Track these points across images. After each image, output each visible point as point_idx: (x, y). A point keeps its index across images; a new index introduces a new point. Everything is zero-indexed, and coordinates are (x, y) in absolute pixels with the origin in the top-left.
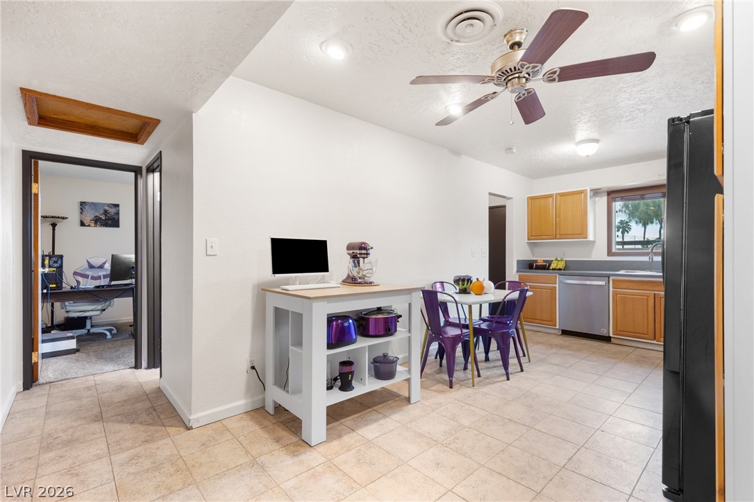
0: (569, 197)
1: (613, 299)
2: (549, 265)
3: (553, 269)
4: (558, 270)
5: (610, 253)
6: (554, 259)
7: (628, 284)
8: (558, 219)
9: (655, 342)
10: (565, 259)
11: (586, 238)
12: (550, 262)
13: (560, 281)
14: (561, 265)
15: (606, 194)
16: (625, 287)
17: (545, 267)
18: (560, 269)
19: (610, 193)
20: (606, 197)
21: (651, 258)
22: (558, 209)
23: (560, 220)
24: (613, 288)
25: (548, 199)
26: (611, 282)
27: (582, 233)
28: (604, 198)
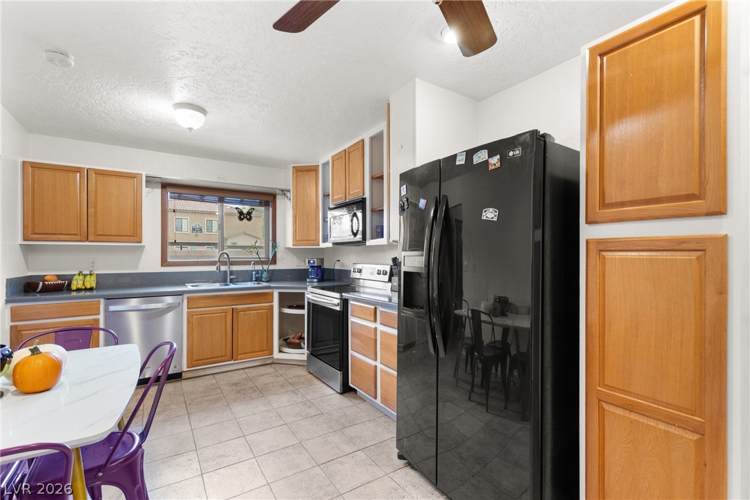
0: (114, 179)
1: (188, 322)
2: (69, 284)
3: (78, 290)
4: (86, 289)
5: (164, 262)
6: (77, 272)
7: (206, 301)
8: (91, 210)
9: (232, 362)
10: (96, 272)
11: (141, 242)
12: (70, 278)
13: (106, 310)
14: (91, 282)
15: (160, 187)
16: (202, 305)
17: (61, 287)
18: (91, 289)
19: (165, 186)
20: (160, 190)
21: (218, 268)
22: (92, 195)
23: (96, 212)
24: (188, 308)
25: (71, 175)
26: (185, 301)
27: (135, 234)
28: (158, 192)
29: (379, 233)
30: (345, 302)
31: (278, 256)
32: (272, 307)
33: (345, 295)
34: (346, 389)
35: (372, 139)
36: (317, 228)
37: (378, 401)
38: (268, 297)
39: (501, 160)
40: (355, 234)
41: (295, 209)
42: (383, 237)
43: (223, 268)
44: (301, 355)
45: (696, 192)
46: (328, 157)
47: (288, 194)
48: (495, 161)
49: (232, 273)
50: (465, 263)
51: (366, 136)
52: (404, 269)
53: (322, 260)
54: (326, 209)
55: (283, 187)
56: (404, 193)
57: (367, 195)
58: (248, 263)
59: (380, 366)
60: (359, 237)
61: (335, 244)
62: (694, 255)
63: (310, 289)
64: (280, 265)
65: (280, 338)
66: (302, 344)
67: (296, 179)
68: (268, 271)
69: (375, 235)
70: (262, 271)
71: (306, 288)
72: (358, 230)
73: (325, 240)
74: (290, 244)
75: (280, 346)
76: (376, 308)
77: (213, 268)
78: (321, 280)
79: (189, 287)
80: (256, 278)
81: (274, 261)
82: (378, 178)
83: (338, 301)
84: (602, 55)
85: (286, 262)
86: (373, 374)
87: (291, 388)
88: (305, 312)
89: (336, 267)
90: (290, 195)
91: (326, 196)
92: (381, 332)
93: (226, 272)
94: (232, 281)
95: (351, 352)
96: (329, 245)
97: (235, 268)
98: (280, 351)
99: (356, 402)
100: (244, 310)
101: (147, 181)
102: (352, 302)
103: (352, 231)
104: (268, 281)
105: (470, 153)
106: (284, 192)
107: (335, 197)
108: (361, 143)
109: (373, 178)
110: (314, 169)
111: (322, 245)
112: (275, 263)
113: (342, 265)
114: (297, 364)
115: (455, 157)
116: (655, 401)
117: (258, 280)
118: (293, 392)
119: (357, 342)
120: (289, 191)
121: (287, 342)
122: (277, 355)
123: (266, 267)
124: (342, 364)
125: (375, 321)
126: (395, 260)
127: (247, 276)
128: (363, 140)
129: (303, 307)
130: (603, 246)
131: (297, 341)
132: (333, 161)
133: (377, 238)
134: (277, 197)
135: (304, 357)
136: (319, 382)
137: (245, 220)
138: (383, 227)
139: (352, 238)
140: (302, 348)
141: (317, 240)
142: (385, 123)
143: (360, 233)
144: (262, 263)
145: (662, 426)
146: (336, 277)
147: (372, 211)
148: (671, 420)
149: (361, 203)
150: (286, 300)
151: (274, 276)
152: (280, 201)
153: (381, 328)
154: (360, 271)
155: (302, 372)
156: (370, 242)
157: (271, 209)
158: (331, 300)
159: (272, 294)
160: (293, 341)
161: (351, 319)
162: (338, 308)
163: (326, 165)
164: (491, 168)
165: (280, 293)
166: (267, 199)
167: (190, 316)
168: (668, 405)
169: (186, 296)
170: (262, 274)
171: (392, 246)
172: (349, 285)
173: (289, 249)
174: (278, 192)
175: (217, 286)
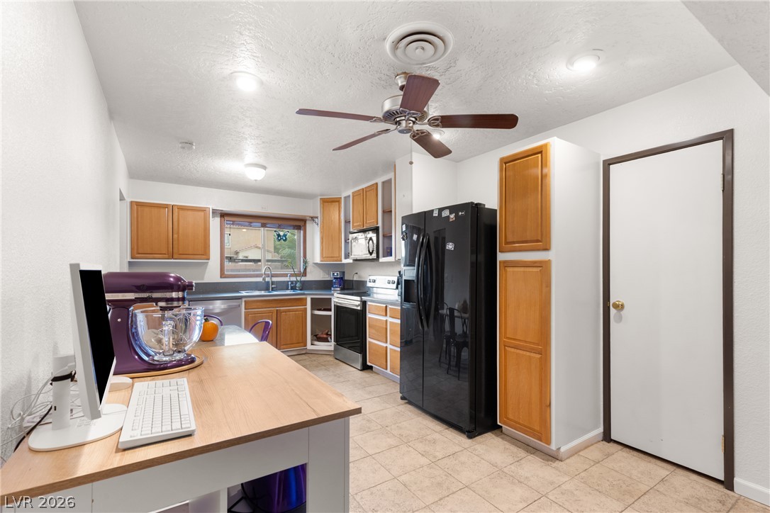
0: (190, 213)
1: (246, 319)
5: (222, 275)
7: (258, 304)
8: (175, 236)
11: (209, 259)
15: (220, 216)
16: (255, 307)
19: (223, 215)
20: (219, 219)
21: (264, 279)
22: (175, 224)
23: (178, 236)
24: (245, 309)
25: (162, 210)
26: (243, 303)
27: (205, 254)
28: (218, 219)
29: (389, 253)
30: (364, 303)
31: (308, 270)
32: (306, 309)
33: (364, 298)
34: (366, 367)
35: (383, 183)
36: (340, 248)
37: (388, 371)
38: (303, 301)
39: (455, 216)
40: (371, 254)
41: (322, 232)
42: (391, 255)
43: (267, 279)
44: (330, 346)
45: (540, 239)
46: (349, 192)
47: (316, 220)
48: (452, 216)
49: (273, 283)
50: (446, 275)
51: (380, 180)
52: (404, 278)
53: (344, 273)
54: (348, 232)
55: (312, 215)
56: (404, 229)
57: (380, 224)
58: (285, 275)
59: (390, 347)
60: (374, 255)
61: (356, 260)
62: (538, 269)
63: (336, 295)
64: (309, 277)
65: (312, 334)
66: (329, 338)
67: (323, 208)
68: (301, 281)
69: (386, 254)
70: (297, 282)
71: (333, 295)
72: (373, 251)
73: (347, 256)
74: (318, 260)
75: (312, 340)
76: (386, 307)
77: (260, 279)
78: (342, 289)
79: (244, 293)
80: (292, 287)
81: (305, 274)
82: (388, 212)
83: (359, 303)
84: (506, 163)
85: (314, 275)
86: (384, 352)
87: (323, 367)
88: (332, 313)
89: (355, 279)
90: (318, 221)
91: (347, 222)
92: (390, 322)
93: (268, 282)
94: (273, 289)
95: (368, 339)
96: (350, 261)
97: (275, 279)
98: (312, 344)
99: (373, 375)
100: (285, 311)
101: (213, 213)
102: (369, 303)
103: (369, 251)
104: (301, 290)
105: (441, 210)
106: (313, 218)
107: (355, 224)
108: (375, 186)
109: (384, 212)
110: (337, 201)
111: (344, 261)
112: (306, 276)
113: (360, 277)
114: (326, 353)
115: (432, 211)
116: (526, 342)
117: (293, 288)
118: (326, 369)
119: (373, 331)
120: (317, 218)
121: (317, 338)
122: (309, 347)
123: (299, 279)
124: (362, 348)
125: (386, 315)
126: (400, 272)
127: (284, 286)
128: (377, 184)
129: (330, 310)
130: (507, 264)
131: (325, 336)
132: (353, 196)
133: (387, 256)
134: (307, 222)
135: (332, 348)
136: (344, 364)
137: (282, 241)
138: (391, 248)
139: (368, 256)
140: (329, 342)
141: (340, 256)
142: (393, 173)
143: (375, 252)
144: (296, 275)
145: (528, 354)
146: (354, 287)
147: (384, 236)
148: (531, 350)
149: (376, 230)
150: (317, 304)
151: (306, 286)
152: (309, 226)
153: (390, 320)
154: (374, 281)
155: (332, 359)
156: (382, 260)
157: (302, 232)
158: (352, 302)
159: (306, 299)
160: (322, 336)
161: (369, 315)
162: (359, 308)
163: (347, 198)
164: (451, 220)
165: (312, 298)
166: (299, 223)
167: (246, 315)
168: (530, 343)
169: (244, 300)
170: (296, 284)
171: (398, 262)
172: (365, 293)
173: (316, 264)
174: (308, 218)
175: (263, 293)
